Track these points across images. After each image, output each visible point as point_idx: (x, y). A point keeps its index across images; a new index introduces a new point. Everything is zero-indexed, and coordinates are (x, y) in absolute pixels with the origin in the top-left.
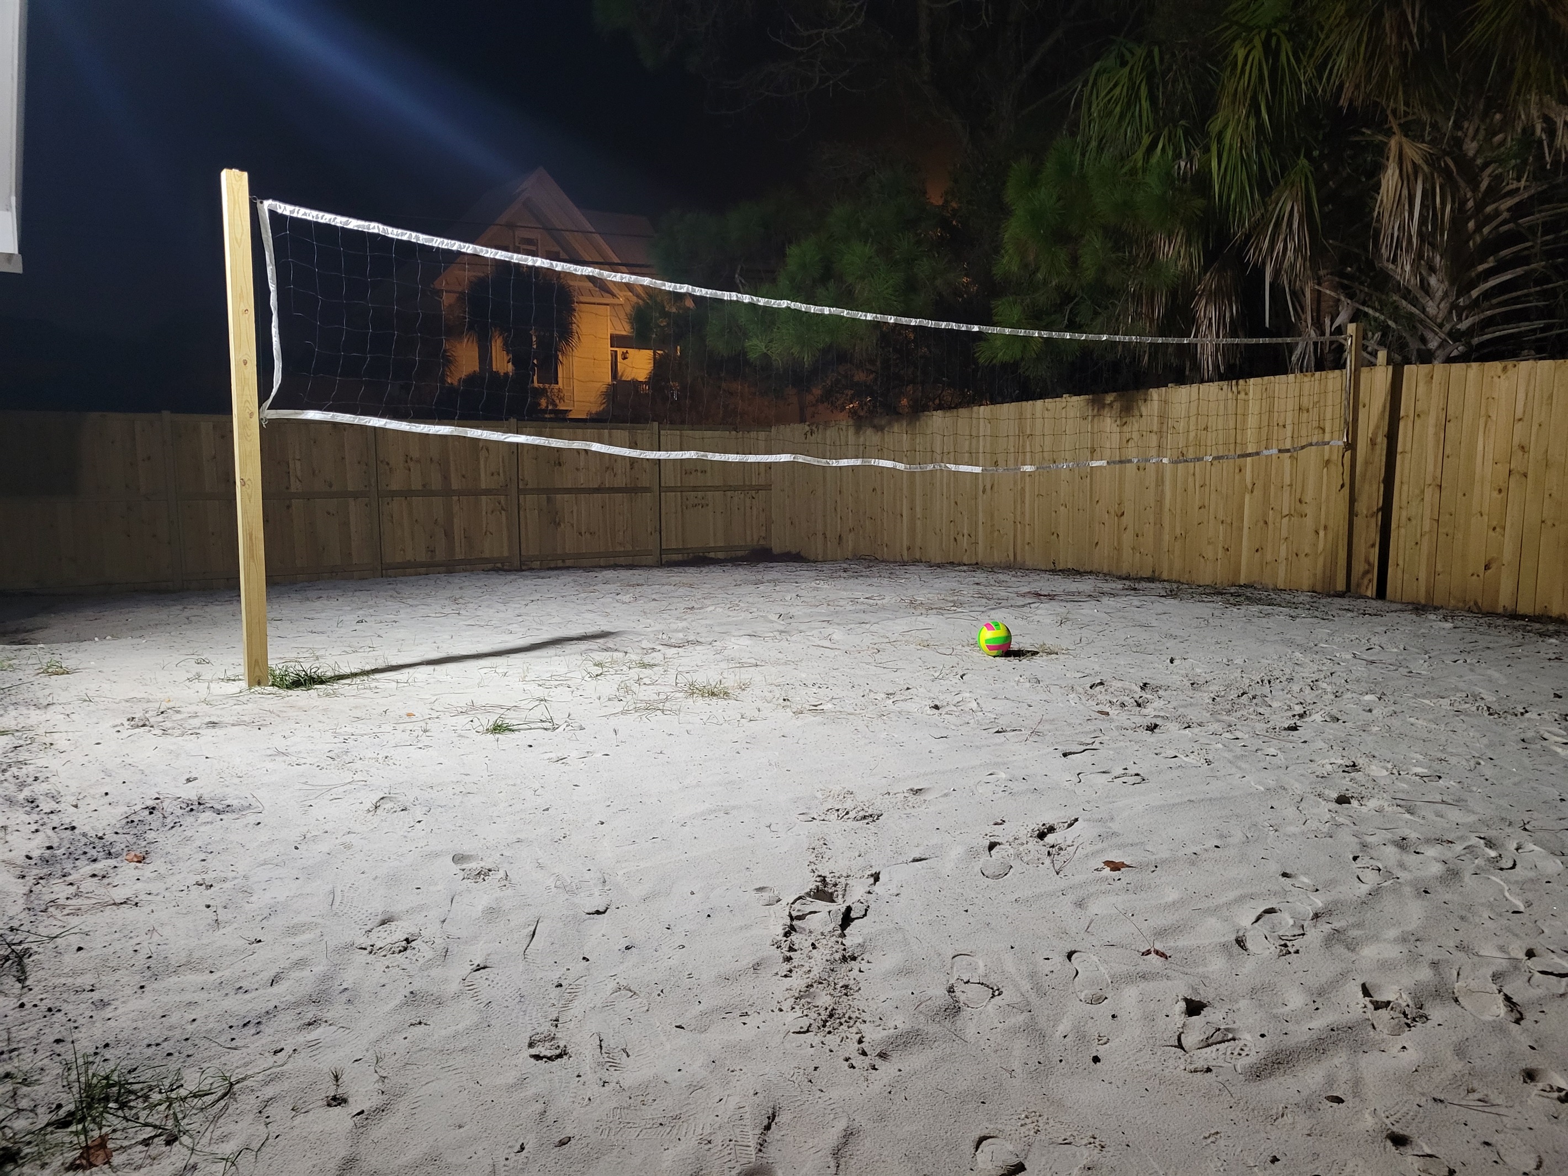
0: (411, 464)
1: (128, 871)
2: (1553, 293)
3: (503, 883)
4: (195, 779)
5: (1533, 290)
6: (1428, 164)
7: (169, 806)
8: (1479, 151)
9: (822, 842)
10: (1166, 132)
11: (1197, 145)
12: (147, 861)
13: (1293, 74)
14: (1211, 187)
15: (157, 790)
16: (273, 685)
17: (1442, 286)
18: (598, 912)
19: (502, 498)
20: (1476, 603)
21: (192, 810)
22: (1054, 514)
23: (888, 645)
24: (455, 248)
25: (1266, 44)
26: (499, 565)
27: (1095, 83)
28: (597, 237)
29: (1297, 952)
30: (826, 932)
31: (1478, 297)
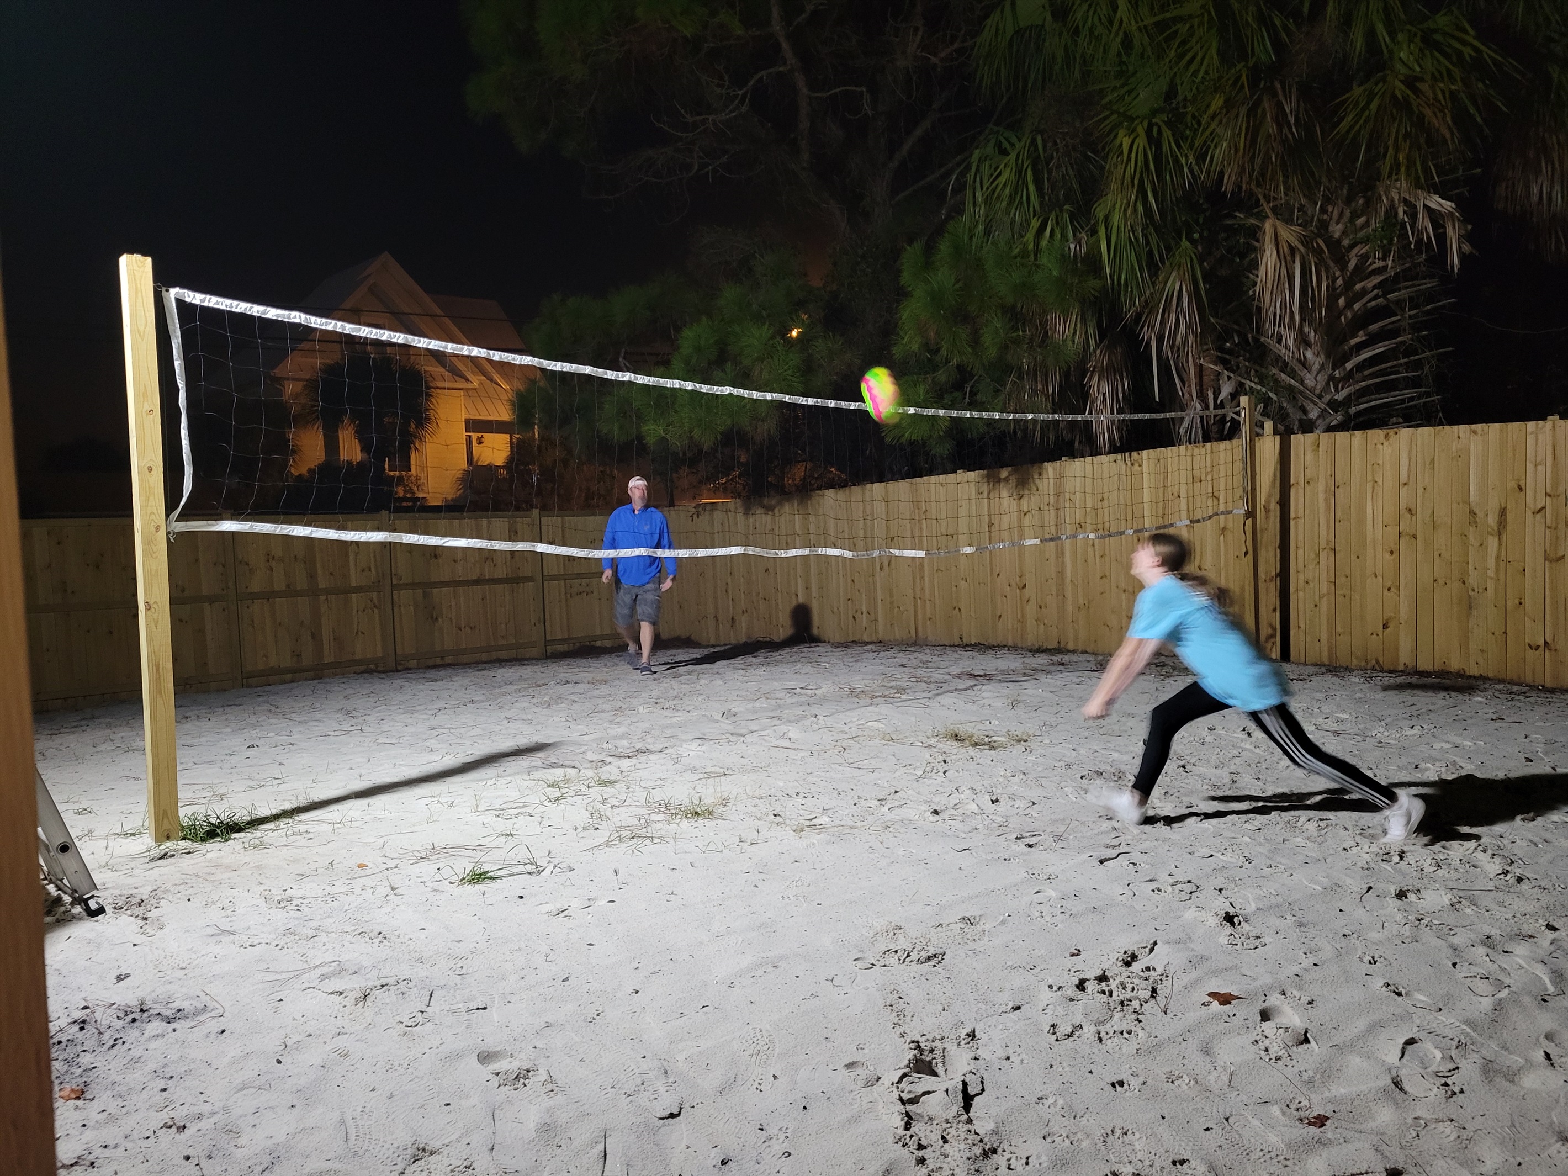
0: (273, 564)
1: (67, 1114)
2: (1418, 365)
3: (550, 1087)
4: (127, 976)
5: (1402, 361)
6: (1303, 245)
7: (104, 1017)
8: (1344, 233)
9: (896, 996)
10: (1053, 216)
11: (1083, 229)
12: (88, 1095)
13: (1176, 161)
14: (1102, 268)
15: (83, 995)
16: (184, 838)
17: (1319, 359)
18: (672, 1116)
19: (374, 595)
20: (1377, 662)
21: (134, 1020)
22: (954, 589)
23: (851, 741)
24: (384, 338)
25: (1149, 132)
26: (372, 666)
27: (977, 170)
28: (447, 320)
29: (1462, 1092)
30: (950, 1117)
31: (1352, 370)
